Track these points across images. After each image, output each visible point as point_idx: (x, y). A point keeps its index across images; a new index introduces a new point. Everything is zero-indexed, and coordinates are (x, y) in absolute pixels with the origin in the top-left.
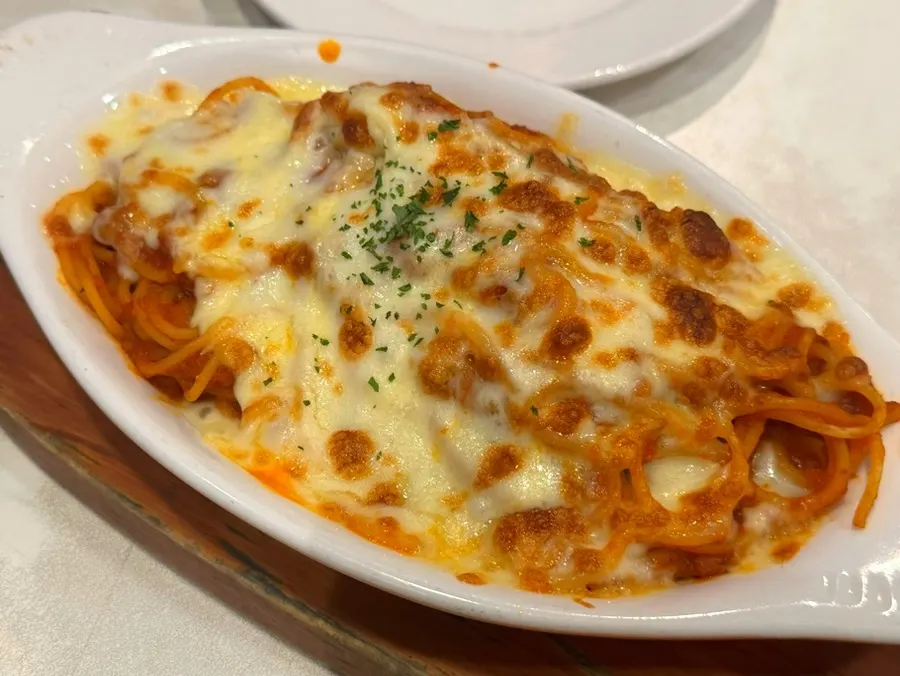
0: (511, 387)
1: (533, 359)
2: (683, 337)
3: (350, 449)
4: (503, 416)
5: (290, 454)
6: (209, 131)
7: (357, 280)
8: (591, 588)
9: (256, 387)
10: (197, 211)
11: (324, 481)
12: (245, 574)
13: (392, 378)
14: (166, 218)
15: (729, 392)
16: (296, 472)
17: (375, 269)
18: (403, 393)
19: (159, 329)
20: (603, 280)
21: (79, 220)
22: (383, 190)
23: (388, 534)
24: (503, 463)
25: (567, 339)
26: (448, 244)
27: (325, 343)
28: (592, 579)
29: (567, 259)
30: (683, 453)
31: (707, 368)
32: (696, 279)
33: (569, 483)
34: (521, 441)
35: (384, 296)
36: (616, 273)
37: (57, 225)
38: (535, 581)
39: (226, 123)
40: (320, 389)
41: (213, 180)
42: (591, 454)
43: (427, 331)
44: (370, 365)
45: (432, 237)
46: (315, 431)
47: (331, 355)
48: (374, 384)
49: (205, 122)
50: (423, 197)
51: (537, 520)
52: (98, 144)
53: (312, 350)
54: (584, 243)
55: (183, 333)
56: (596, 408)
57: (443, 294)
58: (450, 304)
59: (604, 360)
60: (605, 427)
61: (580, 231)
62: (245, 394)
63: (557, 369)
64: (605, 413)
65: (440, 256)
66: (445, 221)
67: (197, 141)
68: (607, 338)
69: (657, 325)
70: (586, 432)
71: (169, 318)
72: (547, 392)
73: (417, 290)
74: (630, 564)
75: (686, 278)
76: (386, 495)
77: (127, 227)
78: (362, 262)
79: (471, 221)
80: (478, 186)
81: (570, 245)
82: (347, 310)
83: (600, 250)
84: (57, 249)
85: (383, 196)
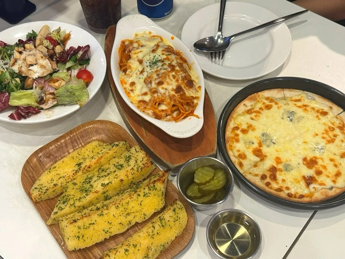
0: (151, 86)
1: (155, 84)
2: (175, 91)
3: (133, 84)
4: (149, 89)
5: (126, 81)
6: (148, 40)
7: (146, 66)
8: (143, 112)
9: (129, 72)
10: (138, 49)
11: (128, 86)
12: (115, 94)
13: (142, 78)
14: (134, 48)
15: (175, 101)
16: (126, 83)
17: (149, 65)
18: (142, 81)
19: (124, 60)
20: (171, 80)
21: (127, 43)
22: (155, 57)
23: (128, 94)
24: (145, 94)
25: (160, 83)
26: (158, 67)
27: (139, 71)
28: (144, 110)
29: (169, 76)
30: (166, 105)
31: (174, 96)
32: (184, 88)
33: (150, 100)
34: (149, 93)
35: (148, 69)
36: (174, 80)
37: (123, 42)
38: (138, 107)
39: (151, 40)
40: (135, 75)
41: (142, 46)
42: (154, 97)
43: (149, 75)
44: (141, 76)
45: (157, 65)
46: (130, 80)
47: (139, 73)
48: (140, 78)
49: (149, 39)
50: (160, 60)
51: (144, 102)
52: (136, 35)
53: (137, 71)
54: (173, 75)
55: (126, 62)
56: (159, 93)
57: (154, 72)
58: (153, 74)
59: (163, 88)
60: (158, 96)
61: (174, 73)
62: (127, 73)
63: (157, 86)
64: (159, 94)
65: (156, 68)
66: (160, 64)
67: (146, 41)
68: (165, 86)
69: (173, 89)
70: (155, 95)
71: (126, 60)
72: (154, 88)
73: (152, 70)
74: (150, 112)
75: (183, 86)
76: (132, 90)
77: (129, 46)
78: (148, 64)
79: (162, 65)
80: (167, 62)
81: (171, 74)
82: (143, 69)
83: (174, 77)
84: (121, 45)
85: (155, 58)
